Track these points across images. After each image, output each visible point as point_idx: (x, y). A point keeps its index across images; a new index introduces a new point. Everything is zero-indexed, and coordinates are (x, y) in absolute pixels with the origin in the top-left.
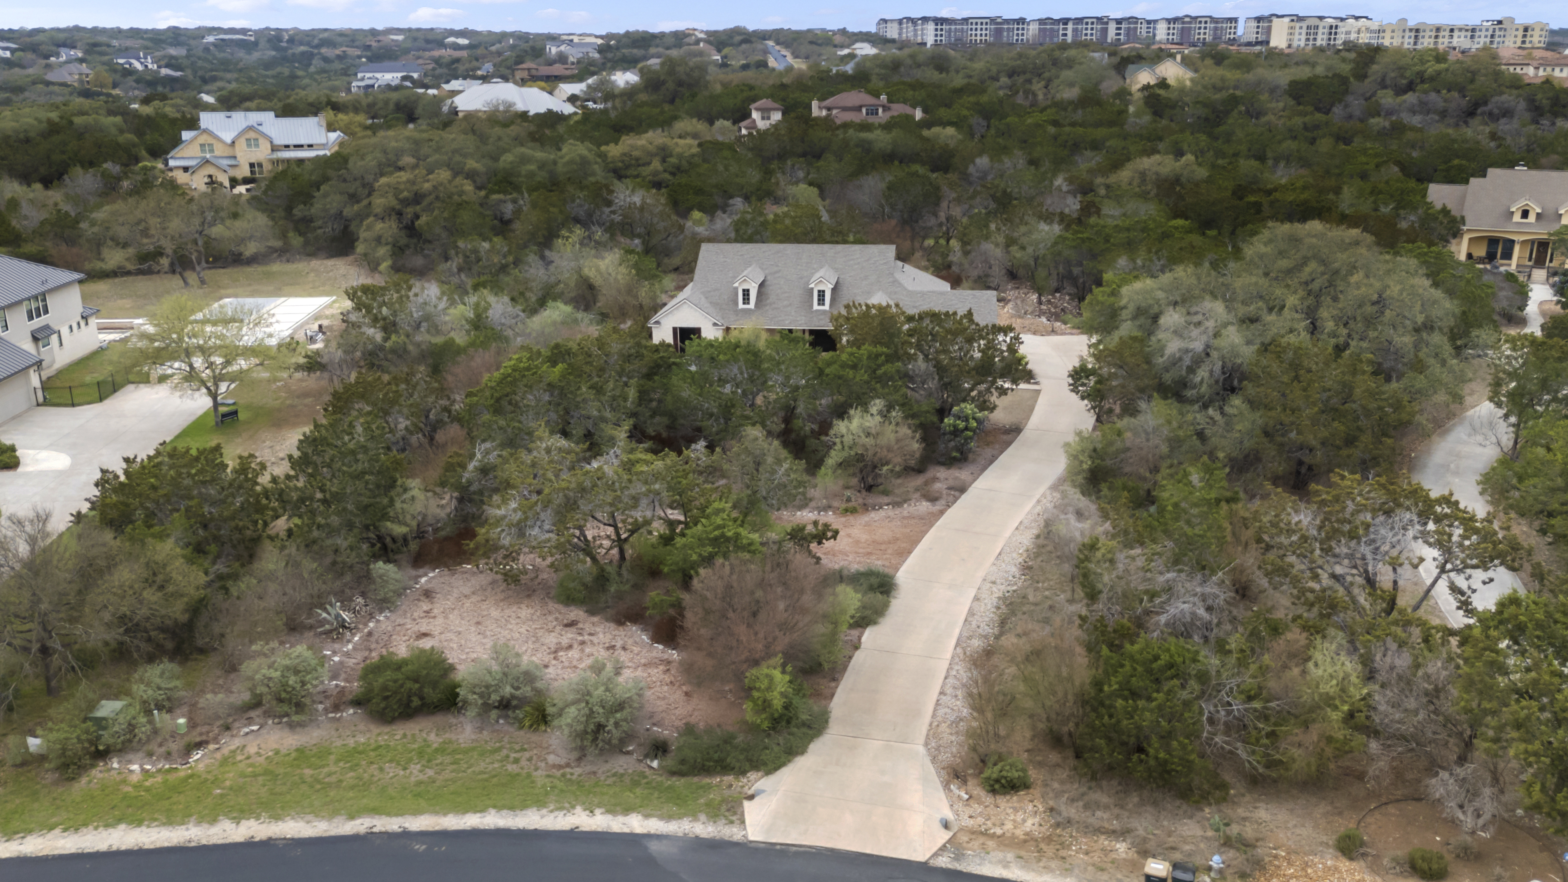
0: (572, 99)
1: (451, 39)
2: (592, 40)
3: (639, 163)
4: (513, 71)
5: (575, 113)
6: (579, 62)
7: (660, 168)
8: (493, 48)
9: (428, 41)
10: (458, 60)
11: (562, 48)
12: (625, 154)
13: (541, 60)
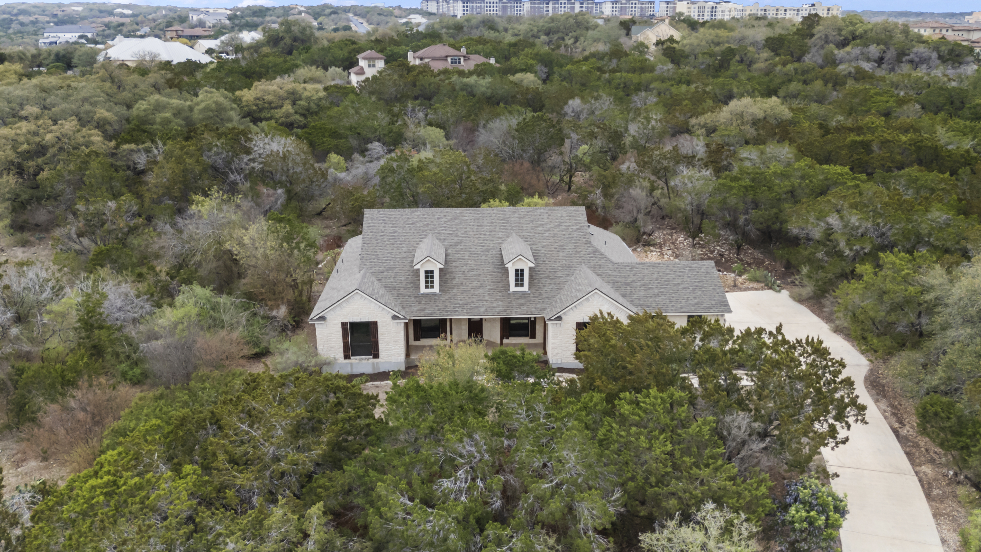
0: (209, 52)
1: (119, 10)
2: (224, 11)
3: (271, 106)
4: (165, 32)
5: (211, 63)
6: (214, 26)
7: (291, 111)
8: (150, 17)
9: (101, 12)
10: (122, 25)
11: (202, 16)
12: (258, 99)
13: (185, 25)
